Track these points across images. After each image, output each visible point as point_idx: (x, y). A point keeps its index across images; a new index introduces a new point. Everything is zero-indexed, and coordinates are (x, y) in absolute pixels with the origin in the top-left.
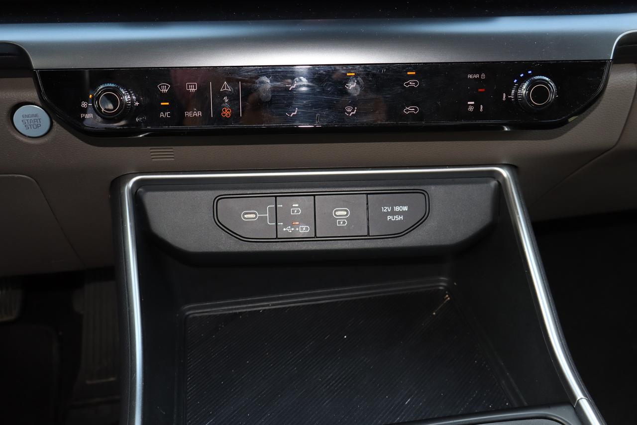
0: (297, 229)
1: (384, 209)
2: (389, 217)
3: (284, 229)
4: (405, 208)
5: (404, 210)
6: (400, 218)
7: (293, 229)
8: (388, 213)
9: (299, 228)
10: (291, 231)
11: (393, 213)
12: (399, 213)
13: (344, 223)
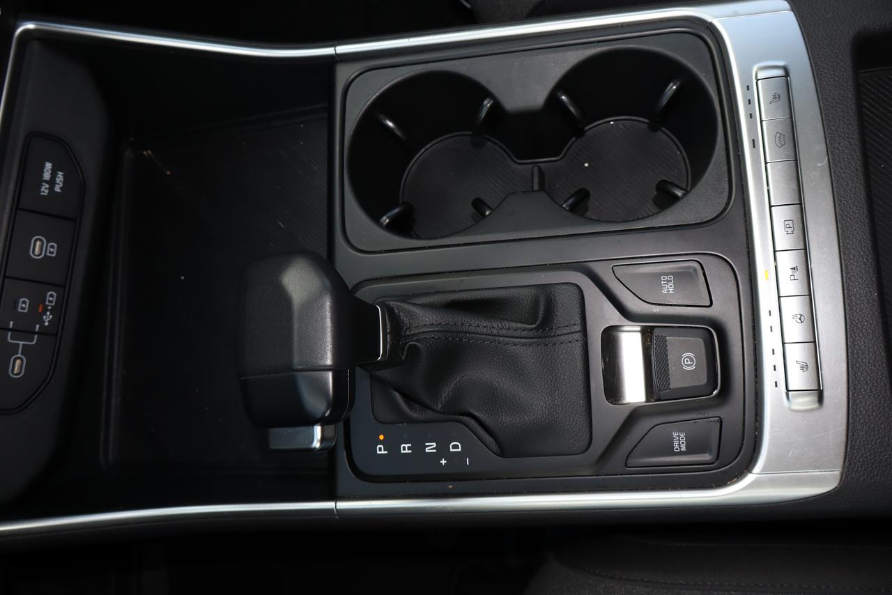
0: (49, 308)
1: (44, 192)
2: (57, 189)
3: (47, 324)
4: (48, 166)
5: (50, 168)
6: (60, 177)
7: (48, 313)
8: (51, 188)
9: (48, 306)
10: (51, 317)
11: (52, 182)
12: (54, 175)
13: (52, 247)
